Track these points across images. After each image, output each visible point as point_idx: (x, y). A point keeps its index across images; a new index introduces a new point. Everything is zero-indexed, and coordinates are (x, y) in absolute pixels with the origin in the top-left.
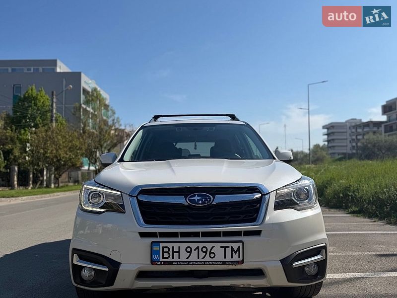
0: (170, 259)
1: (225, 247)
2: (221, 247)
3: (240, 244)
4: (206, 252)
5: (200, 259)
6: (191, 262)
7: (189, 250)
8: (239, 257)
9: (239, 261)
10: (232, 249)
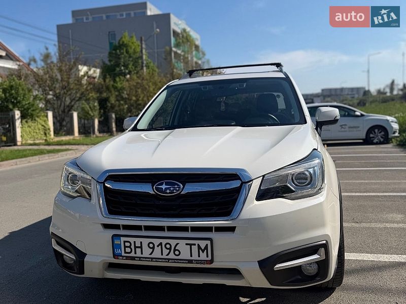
0: (132, 254)
1: (191, 245)
2: (187, 244)
3: (208, 242)
4: (170, 249)
5: (164, 256)
6: (154, 258)
7: (151, 245)
8: (207, 257)
9: (207, 261)
10: (199, 247)
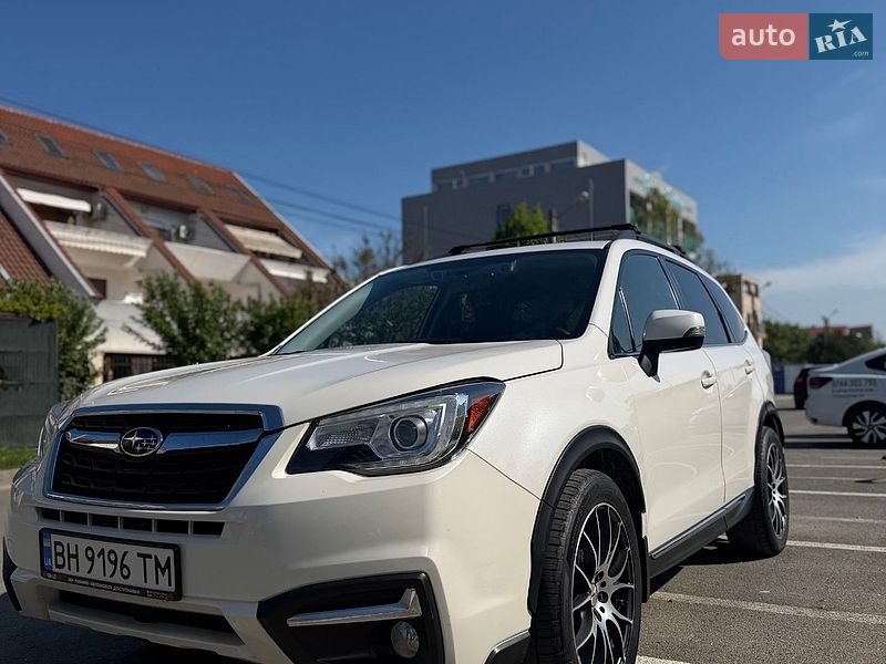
0: (65, 571)
1: (145, 557)
2: (139, 555)
3: (170, 553)
4: (115, 563)
5: (107, 578)
6: (95, 581)
7: (90, 554)
8: (170, 585)
9: (168, 593)
10: (157, 564)
